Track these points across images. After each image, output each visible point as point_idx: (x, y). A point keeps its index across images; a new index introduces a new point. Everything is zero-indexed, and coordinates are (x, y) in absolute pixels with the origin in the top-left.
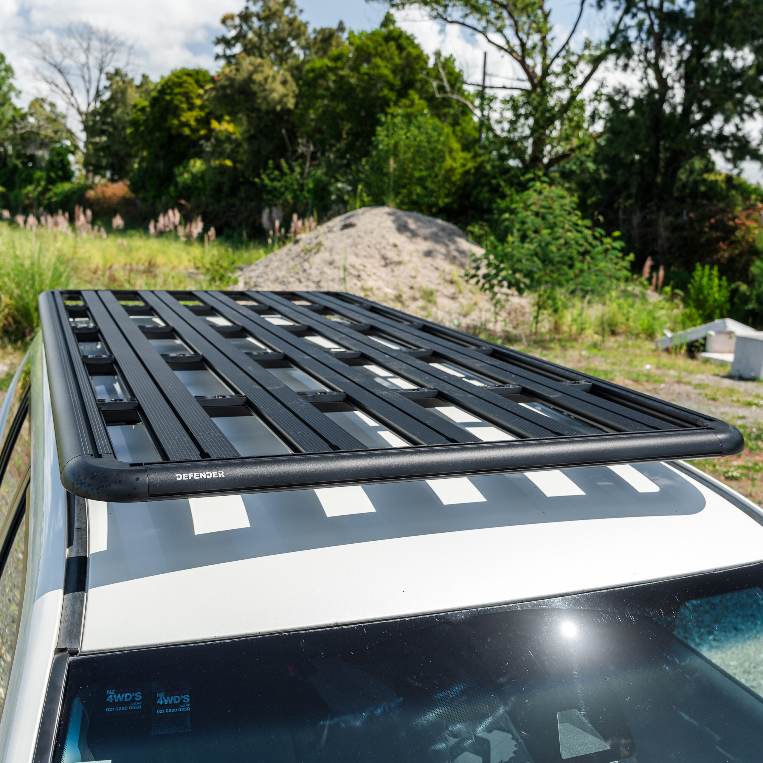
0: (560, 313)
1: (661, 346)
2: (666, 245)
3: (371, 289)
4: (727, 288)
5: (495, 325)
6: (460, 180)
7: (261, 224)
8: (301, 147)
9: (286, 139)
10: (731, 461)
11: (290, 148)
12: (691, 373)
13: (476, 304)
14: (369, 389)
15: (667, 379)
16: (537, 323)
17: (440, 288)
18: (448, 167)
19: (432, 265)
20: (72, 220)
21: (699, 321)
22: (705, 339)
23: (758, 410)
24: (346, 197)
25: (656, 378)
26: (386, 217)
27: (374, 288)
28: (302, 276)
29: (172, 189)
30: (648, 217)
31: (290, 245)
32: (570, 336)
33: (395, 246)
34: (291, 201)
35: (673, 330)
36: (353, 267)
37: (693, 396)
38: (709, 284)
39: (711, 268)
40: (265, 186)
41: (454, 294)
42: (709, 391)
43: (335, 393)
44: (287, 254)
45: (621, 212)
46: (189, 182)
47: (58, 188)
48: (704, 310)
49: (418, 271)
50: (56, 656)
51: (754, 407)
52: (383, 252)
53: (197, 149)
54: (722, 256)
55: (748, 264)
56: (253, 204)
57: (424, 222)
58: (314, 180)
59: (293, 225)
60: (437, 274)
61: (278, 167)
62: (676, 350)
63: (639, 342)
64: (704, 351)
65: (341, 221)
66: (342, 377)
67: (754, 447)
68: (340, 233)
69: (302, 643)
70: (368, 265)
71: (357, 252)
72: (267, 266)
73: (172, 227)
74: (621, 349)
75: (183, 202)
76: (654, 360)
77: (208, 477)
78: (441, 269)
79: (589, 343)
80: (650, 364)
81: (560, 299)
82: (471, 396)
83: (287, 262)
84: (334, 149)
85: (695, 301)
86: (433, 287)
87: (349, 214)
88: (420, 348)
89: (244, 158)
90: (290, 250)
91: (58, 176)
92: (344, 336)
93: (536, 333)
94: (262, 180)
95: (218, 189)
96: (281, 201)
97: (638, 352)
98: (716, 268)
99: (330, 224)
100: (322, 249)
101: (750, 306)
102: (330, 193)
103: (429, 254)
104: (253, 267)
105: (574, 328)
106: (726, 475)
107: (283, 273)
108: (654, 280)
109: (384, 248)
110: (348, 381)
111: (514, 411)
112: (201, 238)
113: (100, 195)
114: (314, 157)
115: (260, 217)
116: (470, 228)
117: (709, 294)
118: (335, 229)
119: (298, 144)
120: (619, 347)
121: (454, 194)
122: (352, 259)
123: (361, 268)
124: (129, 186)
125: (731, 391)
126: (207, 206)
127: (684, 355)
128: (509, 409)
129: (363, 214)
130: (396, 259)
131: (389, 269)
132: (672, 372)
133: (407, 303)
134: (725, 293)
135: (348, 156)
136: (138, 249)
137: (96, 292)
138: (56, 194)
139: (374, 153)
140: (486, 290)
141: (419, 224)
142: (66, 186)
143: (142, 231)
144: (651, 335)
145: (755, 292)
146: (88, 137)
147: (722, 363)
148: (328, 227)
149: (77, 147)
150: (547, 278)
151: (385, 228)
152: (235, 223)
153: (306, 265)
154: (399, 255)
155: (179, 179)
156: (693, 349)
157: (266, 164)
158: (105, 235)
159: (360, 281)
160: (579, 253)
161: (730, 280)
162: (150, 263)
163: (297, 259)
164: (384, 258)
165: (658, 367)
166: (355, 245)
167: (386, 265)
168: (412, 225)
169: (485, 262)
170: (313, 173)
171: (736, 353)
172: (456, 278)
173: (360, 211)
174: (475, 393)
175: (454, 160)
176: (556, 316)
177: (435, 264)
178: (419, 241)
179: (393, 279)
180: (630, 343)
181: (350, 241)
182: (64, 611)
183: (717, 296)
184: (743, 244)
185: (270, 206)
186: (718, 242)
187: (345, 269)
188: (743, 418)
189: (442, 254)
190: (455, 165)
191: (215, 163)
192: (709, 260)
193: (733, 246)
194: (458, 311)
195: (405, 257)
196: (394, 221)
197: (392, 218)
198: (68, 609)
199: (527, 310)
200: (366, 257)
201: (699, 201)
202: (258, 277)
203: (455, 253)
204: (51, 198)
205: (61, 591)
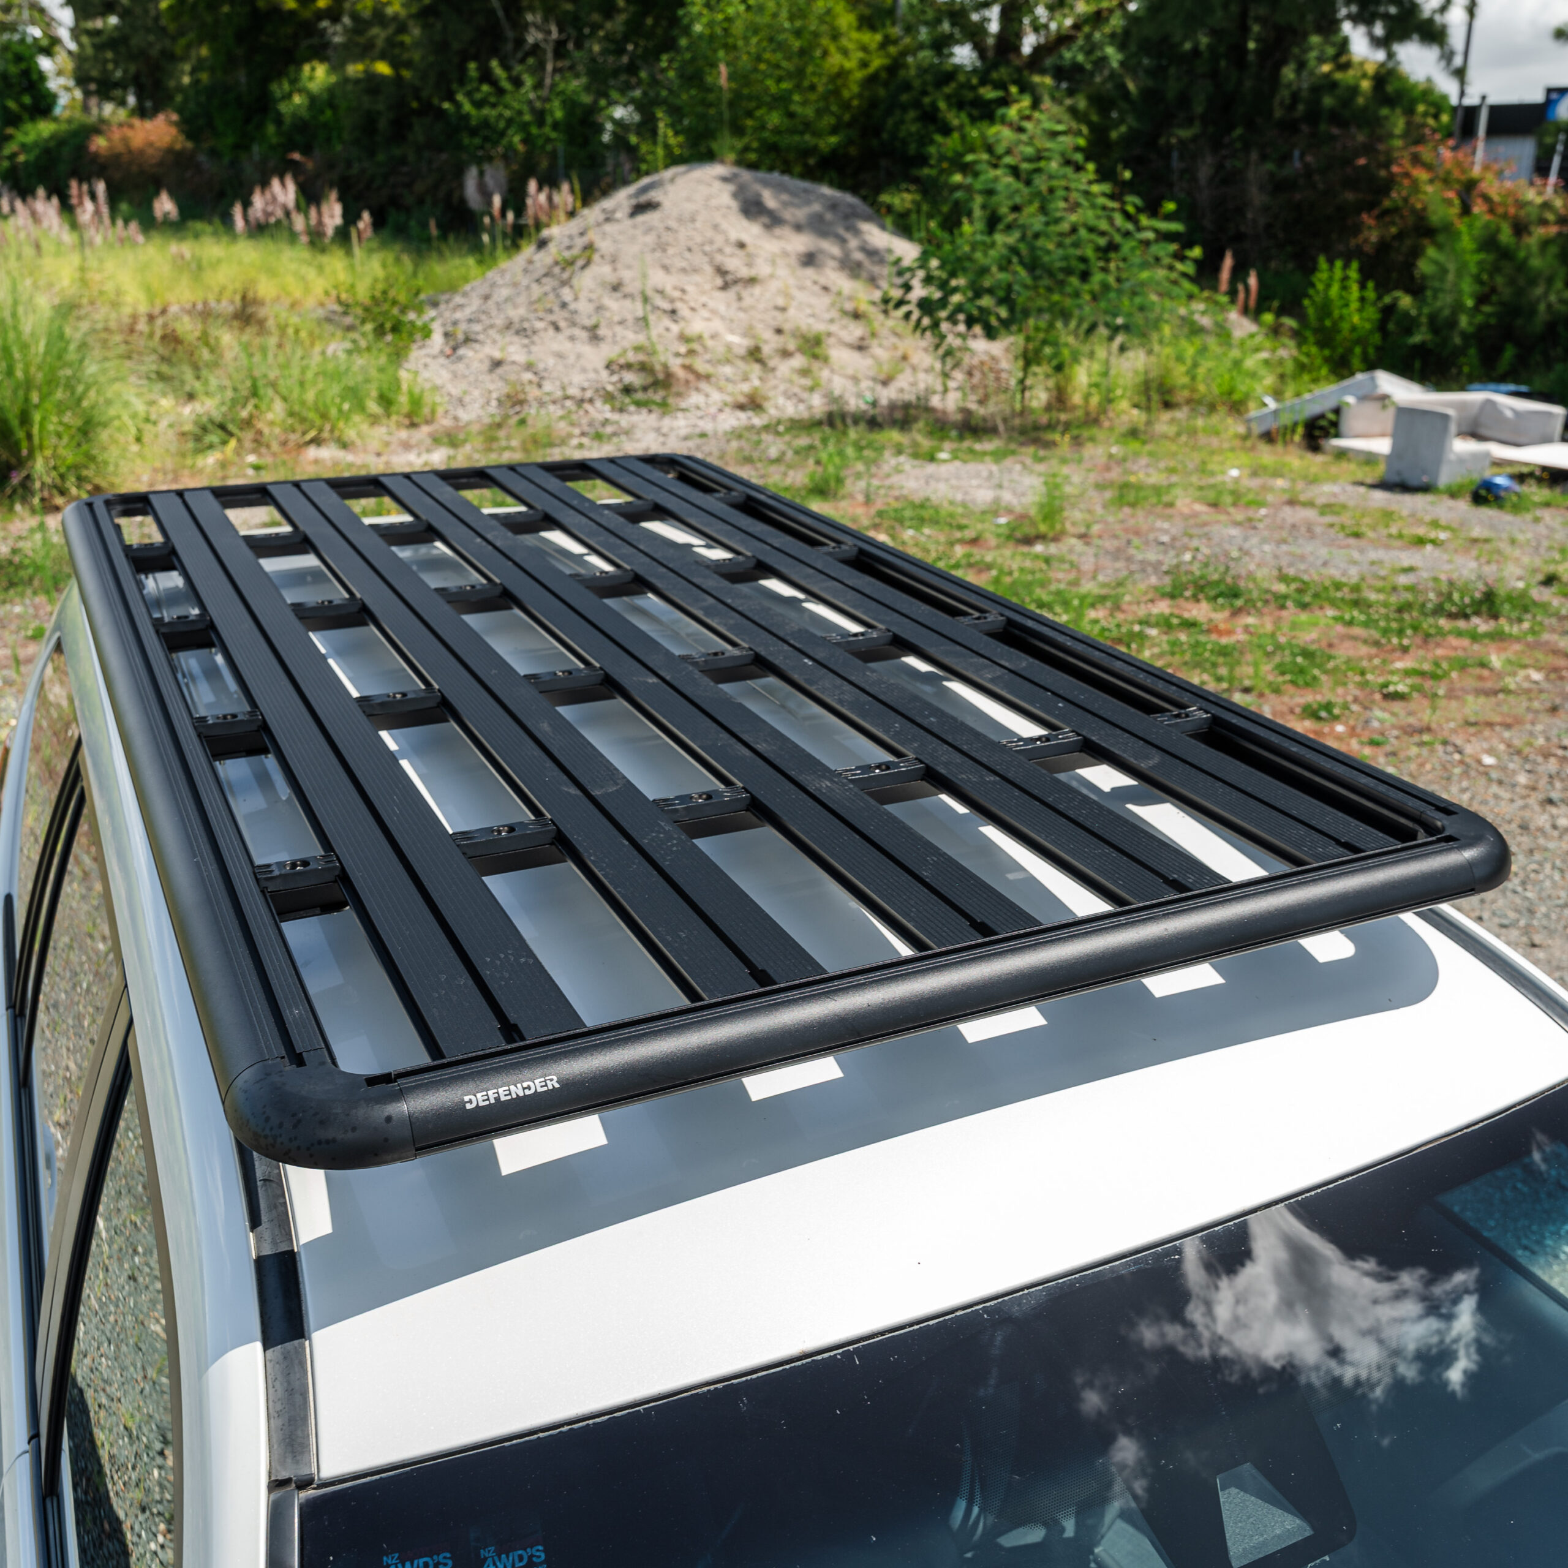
0: (1067, 370)
1: (1257, 429)
2: (1262, 221)
3: (700, 338)
4: (1374, 304)
5: (943, 400)
6: (860, 96)
7: (463, 201)
8: (532, 30)
9: (500, 13)
10: (1392, 662)
11: (510, 34)
12: (1313, 481)
13: (905, 358)
15: (1270, 498)
16: (1023, 391)
17: (833, 328)
18: (835, 70)
19: (815, 283)
20: (67, 208)
21: (1324, 371)
22: (1337, 411)
23: (1437, 553)
24: (633, 139)
25: (1251, 496)
26: (718, 185)
27: (706, 335)
28: (559, 316)
29: (271, 129)
30: (1228, 164)
31: (528, 250)
32: (1087, 414)
33: (741, 245)
34: (521, 148)
35: (1277, 394)
36: (661, 292)
37: (1318, 530)
38: (1341, 297)
39: (1346, 266)
40: (467, 117)
41: (862, 339)
42: (1346, 519)
43: (727, 792)
44: (526, 271)
45: (1175, 155)
46: (304, 113)
47: (26, 134)
48: (1333, 349)
49: (787, 295)
50: (272, 1496)
51: (1429, 547)
52: (719, 258)
53: (315, 41)
54: (1366, 241)
55: (1416, 252)
56: (444, 156)
57: (793, 194)
58: (564, 102)
59: (529, 202)
60: (827, 300)
61: (487, 76)
62: (1284, 435)
63: (1215, 419)
64: (1337, 435)
65: (630, 197)
67: (1432, 631)
68: (629, 222)
69: (743, 1404)
70: (690, 288)
71: (667, 261)
72: (486, 298)
73: (279, 213)
74: (1184, 438)
75: (296, 156)
76: (1245, 459)
77: (527, 1092)
78: (834, 289)
79: (1123, 429)
80: (1238, 467)
81: (1067, 345)
83: (528, 288)
84: (601, 33)
85: (1316, 331)
86: (819, 327)
87: (645, 181)
89: (416, 56)
90: (530, 262)
91: (22, 106)
93: (1022, 413)
94: (458, 105)
95: (368, 125)
96: (500, 150)
97: (1215, 442)
98: (1355, 265)
99: (607, 204)
100: (596, 257)
101: (1417, 339)
102: (600, 129)
103: (809, 260)
104: (458, 299)
105: (1095, 400)
106: (1385, 691)
107: (522, 311)
108: (1241, 296)
109: (720, 250)
112: (343, 235)
113: (120, 148)
114: (560, 50)
115: (461, 186)
116: (885, 198)
117: (1341, 318)
118: (619, 215)
119: (526, 26)
120: (1178, 434)
121: (849, 125)
122: (658, 278)
123: (677, 294)
124: (176, 124)
125: (1388, 516)
126: (349, 164)
127: (1299, 445)
129: (672, 180)
130: (744, 272)
131: (731, 294)
132: (1280, 483)
133: (772, 363)
134: (1372, 313)
135: (630, 47)
136: (216, 264)
137: (180, 494)
138: (24, 147)
139: (683, 42)
140: (924, 330)
141: (785, 197)
142: (45, 129)
143: (217, 221)
144: (1237, 407)
145: (1426, 310)
146: (77, 20)
147: (1370, 459)
148: (604, 210)
149: (55, 41)
150: (1041, 303)
151: (718, 208)
152: (409, 199)
153: (566, 294)
154: (749, 265)
155: (284, 108)
156: (1317, 433)
157: (463, 70)
158: (141, 239)
159: (676, 321)
160: (1098, 249)
161: (1383, 288)
162: (244, 298)
163: (545, 280)
164: (721, 271)
165: (1254, 474)
166: (662, 247)
167: (725, 287)
168: (770, 200)
169: (921, 274)
170: (562, 86)
171: (1395, 436)
172: (864, 307)
173: (668, 174)
174: (998, 768)
175: (845, 52)
176: (1060, 376)
177: (823, 281)
178: (786, 232)
179: (742, 315)
180: (1200, 422)
181: (650, 239)
182: (271, 1390)
183: (1356, 319)
184: (1406, 213)
185: (479, 161)
186: (1359, 212)
187: (646, 300)
188: (1410, 570)
189: (833, 258)
190: (848, 65)
191: (355, 69)
192: (1341, 247)
193: (1387, 219)
194: (871, 373)
195: (762, 269)
196: (735, 195)
197: (731, 188)
198: (278, 1384)
199: (1004, 365)
200: (684, 270)
201: (1323, 127)
202: (470, 321)
203: (858, 256)
204: (13, 156)
205: (258, 1345)
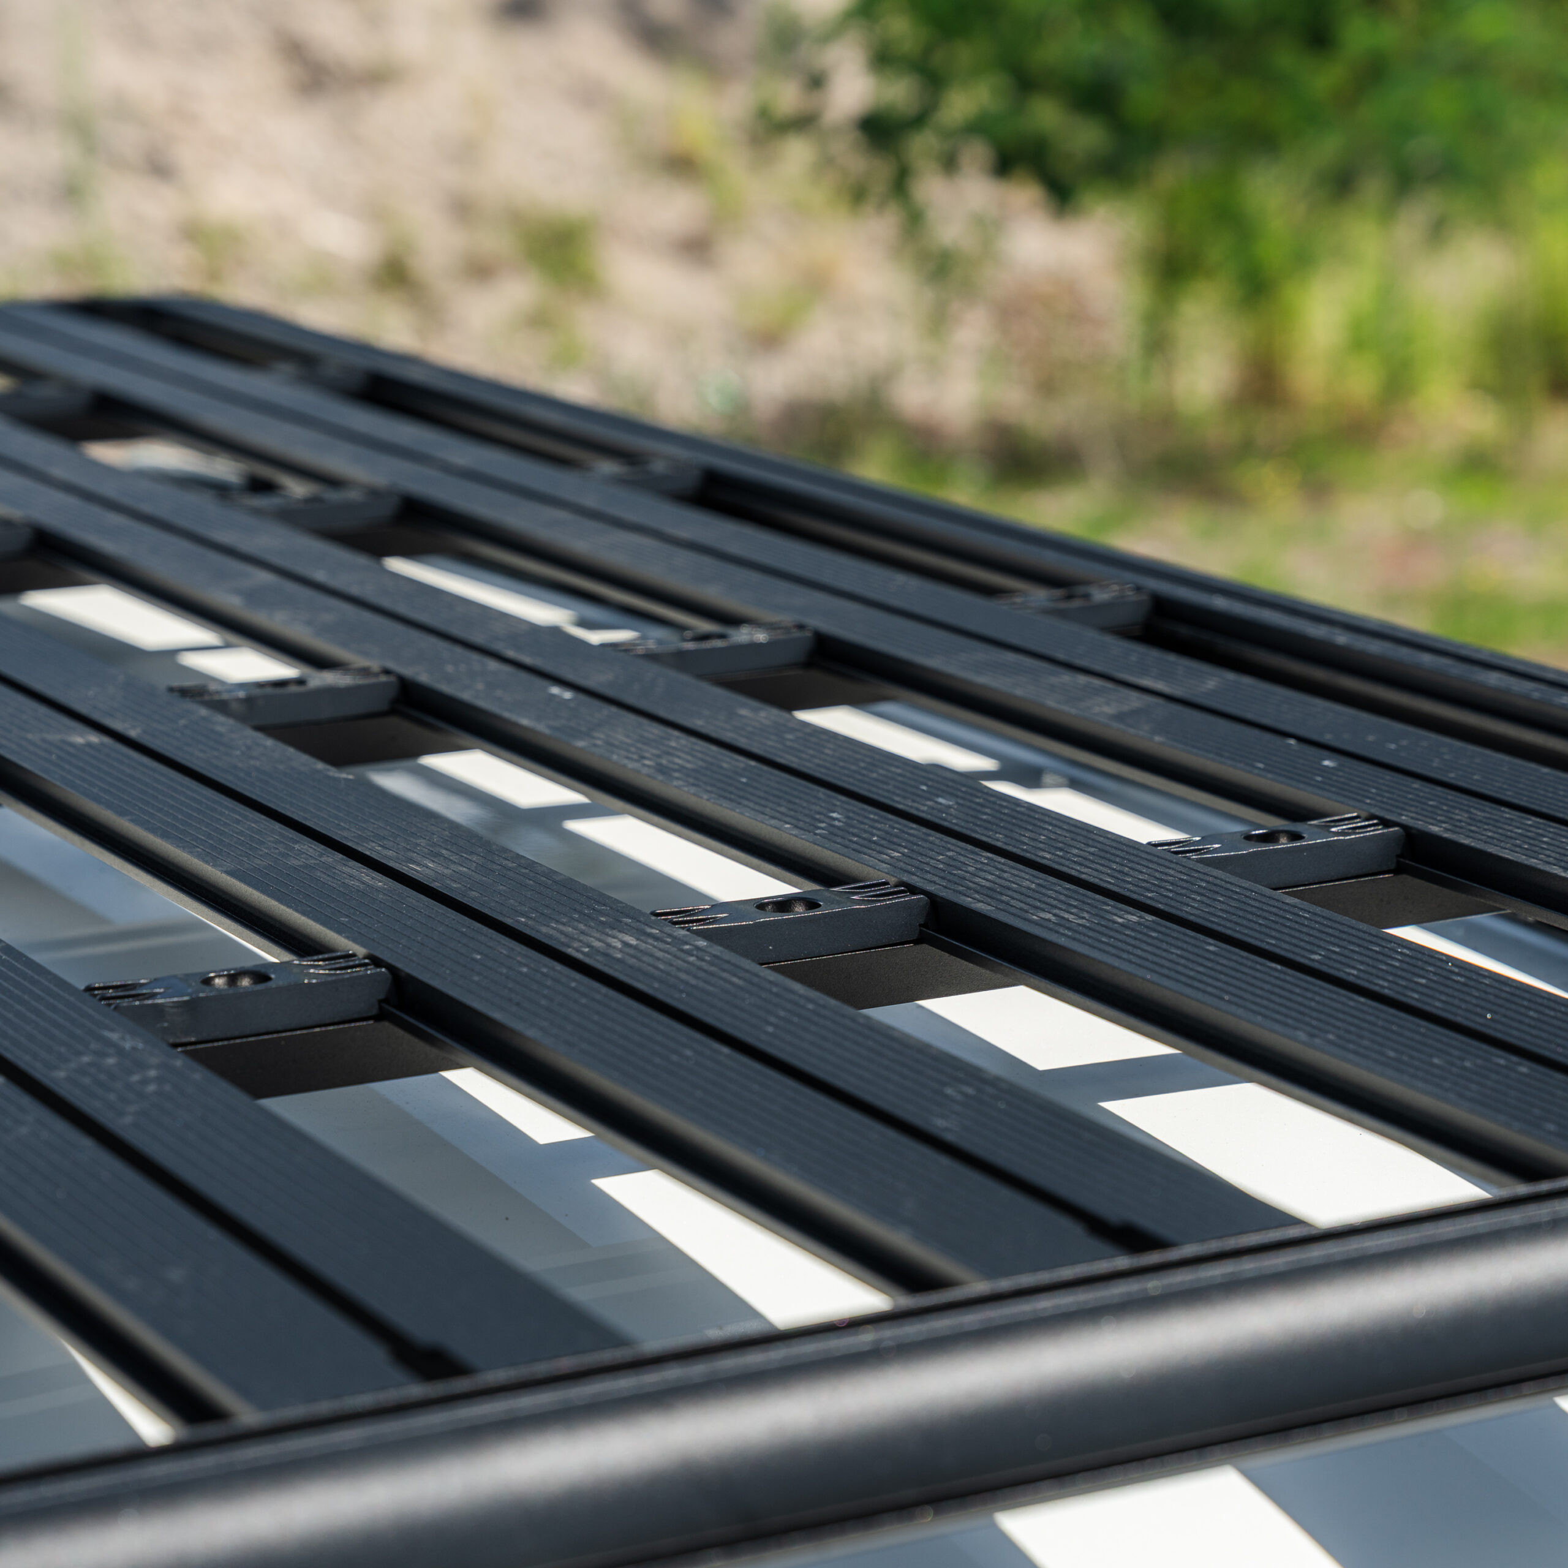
14: (520, 922)
43: (316, 971)
66: (333, 858)
82: (1134, 917)
88: (732, 620)
92: (264, 577)
110: (380, 882)
111: (1413, 998)
128: (1383, 986)
174: (1149, 897)
